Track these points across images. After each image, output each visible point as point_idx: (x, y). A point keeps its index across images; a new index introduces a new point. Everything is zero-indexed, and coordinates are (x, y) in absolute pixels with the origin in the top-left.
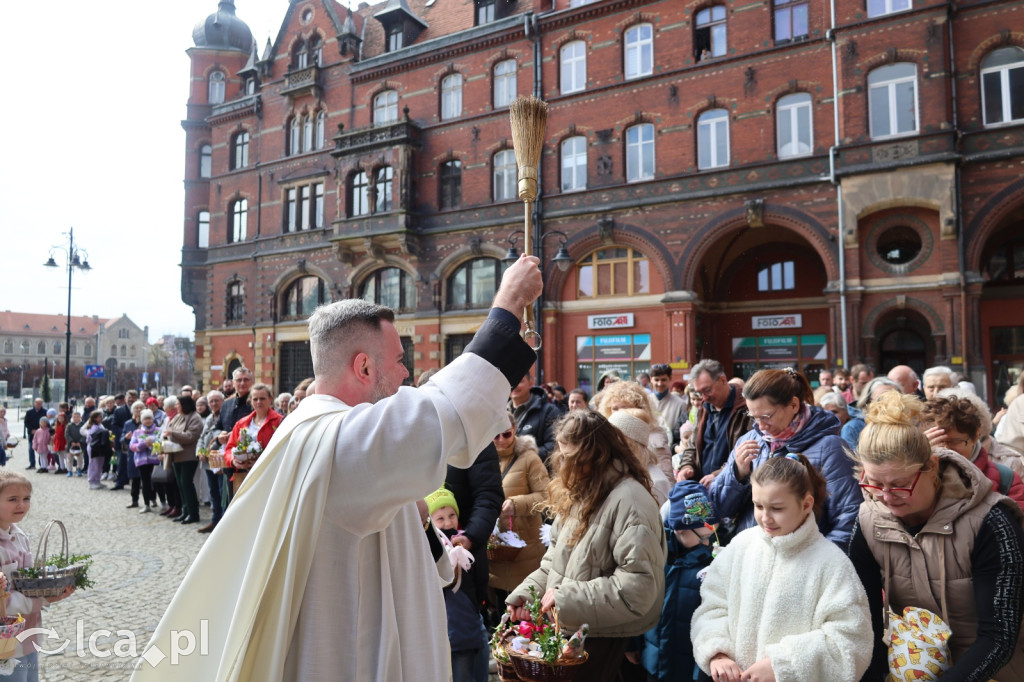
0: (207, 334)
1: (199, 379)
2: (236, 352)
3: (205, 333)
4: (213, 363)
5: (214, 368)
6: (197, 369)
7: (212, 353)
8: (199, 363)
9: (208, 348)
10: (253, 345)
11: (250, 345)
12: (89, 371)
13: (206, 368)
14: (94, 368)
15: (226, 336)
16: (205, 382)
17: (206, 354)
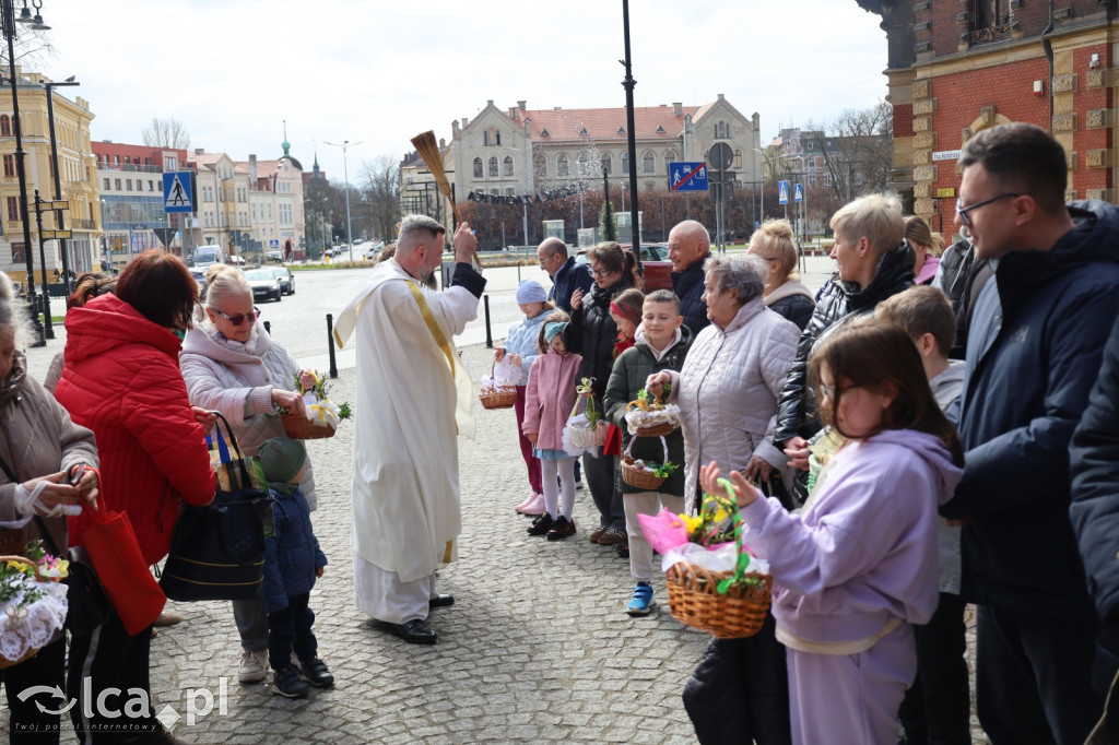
0: (920, 74)
1: (905, 186)
2: (996, 111)
3: (914, 72)
4: (937, 146)
5: (938, 156)
6: (897, 163)
7: (935, 118)
8: (901, 147)
9: (924, 107)
10: (1044, 86)
11: (1037, 86)
12: (677, 175)
13: (920, 158)
14: (687, 170)
15: (969, 71)
16: (920, 191)
17: (920, 125)
